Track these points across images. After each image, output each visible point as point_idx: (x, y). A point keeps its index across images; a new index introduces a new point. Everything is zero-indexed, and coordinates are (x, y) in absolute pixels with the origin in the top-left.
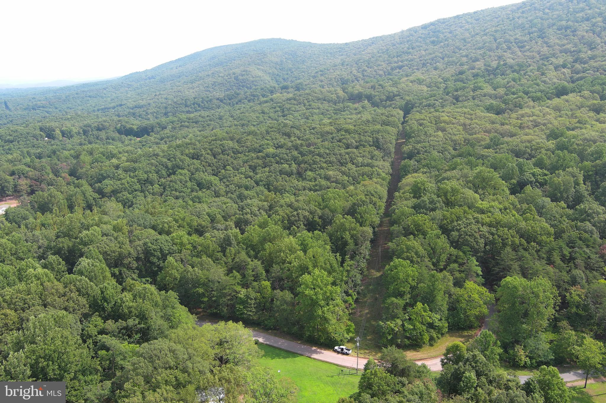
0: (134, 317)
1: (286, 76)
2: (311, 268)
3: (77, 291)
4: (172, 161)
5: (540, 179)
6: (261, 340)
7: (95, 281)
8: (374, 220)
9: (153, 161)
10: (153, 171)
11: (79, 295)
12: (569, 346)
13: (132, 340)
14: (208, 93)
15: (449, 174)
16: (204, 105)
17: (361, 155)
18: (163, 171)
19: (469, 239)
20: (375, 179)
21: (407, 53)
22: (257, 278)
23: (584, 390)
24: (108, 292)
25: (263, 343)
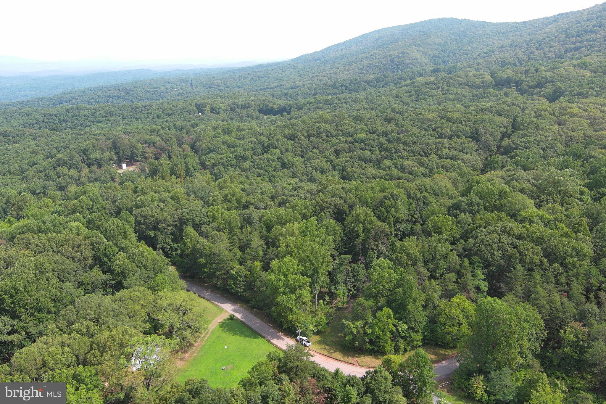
4: (269, 140)
6: (238, 316)
10: (250, 149)
16: (351, 87)
18: (259, 149)
19: (484, 249)
20: (448, 173)
25: (239, 320)
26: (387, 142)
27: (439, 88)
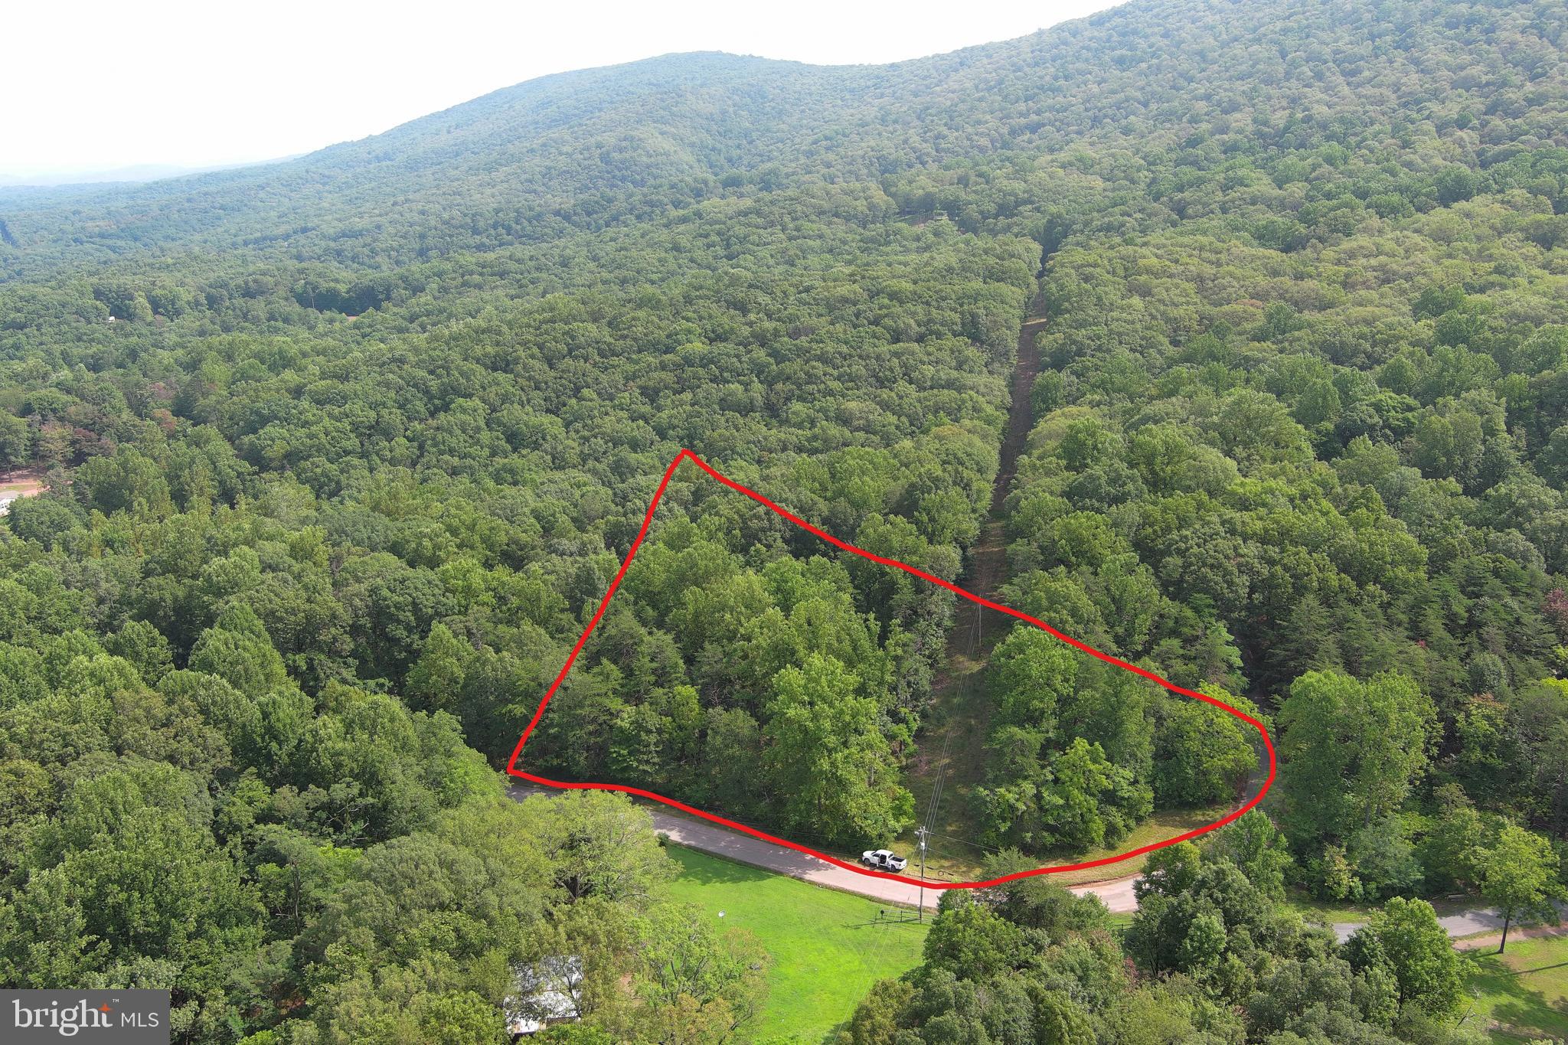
0: (348, 779)
1: (735, 153)
2: (802, 652)
3: (201, 712)
4: (439, 377)
5: (1395, 418)
6: (675, 836)
7: (246, 686)
8: (964, 526)
9: (391, 376)
10: (390, 403)
11: (206, 723)
12: (1462, 846)
13: (344, 837)
14: (531, 197)
15: (1158, 406)
16: (523, 229)
17: (932, 358)
18: (417, 403)
19: (1210, 575)
20: (966, 422)
21: (1053, 92)
22: (662, 678)
23: (1498, 957)
24: (281, 715)
25: (680, 844)
26: (771, 360)
27: (772, 224)
